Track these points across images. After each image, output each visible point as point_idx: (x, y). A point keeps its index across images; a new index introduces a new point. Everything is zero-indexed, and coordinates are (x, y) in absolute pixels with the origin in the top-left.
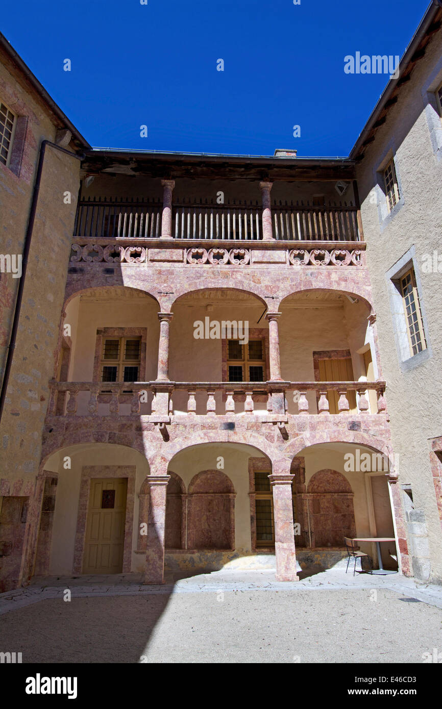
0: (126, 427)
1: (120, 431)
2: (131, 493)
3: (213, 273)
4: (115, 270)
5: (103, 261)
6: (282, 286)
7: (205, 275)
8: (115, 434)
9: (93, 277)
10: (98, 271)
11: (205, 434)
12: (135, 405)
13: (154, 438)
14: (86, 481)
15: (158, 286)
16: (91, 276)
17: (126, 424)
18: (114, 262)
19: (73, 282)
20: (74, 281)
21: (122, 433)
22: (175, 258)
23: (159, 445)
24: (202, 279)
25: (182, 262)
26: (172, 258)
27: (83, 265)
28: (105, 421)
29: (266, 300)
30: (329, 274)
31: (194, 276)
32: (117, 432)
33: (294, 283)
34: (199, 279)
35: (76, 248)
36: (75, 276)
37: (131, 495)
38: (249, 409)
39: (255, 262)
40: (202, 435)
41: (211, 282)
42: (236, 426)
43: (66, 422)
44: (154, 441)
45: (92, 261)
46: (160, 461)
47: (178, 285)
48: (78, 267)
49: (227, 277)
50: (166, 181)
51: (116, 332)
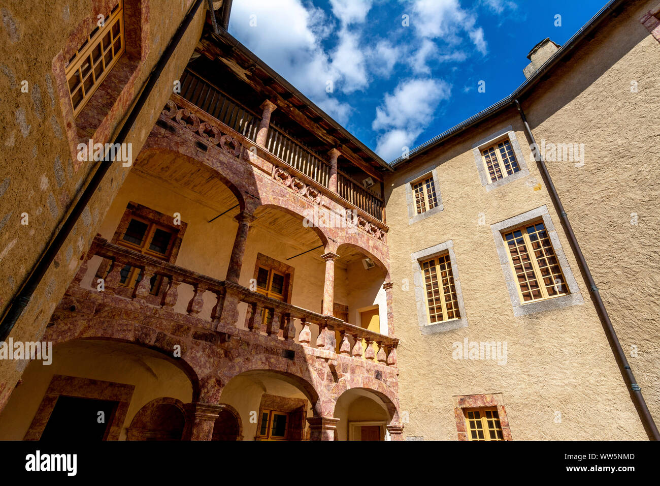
0: (182, 330)
1: (173, 334)
2: (118, 425)
3: (294, 198)
4: (208, 148)
5: (197, 133)
6: (340, 234)
7: (287, 196)
8: (165, 335)
9: (183, 142)
10: (191, 141)
11: (267, 359)
12: (198, 305)
13: (213, 352)
14: (50, 400)
15: (247, 186)
16: (182, 140)
17: (182, 326)
18: (208, 140)
19: (159, 136)
20: (160, 134)
21: (175, 337)
22: (265, 168)
23: (216, 363)
24: (285, 199)
25: (270, 175)
26: (263, 167)
27: (175, 124)
28: (157, 316)
29: (329, 240)
31: (279, 193)
32: (169, 334)
33: (347, 235)
34: (282, 197)
35: (171, 104)
36: (163, 131)
37: (117, 428)
39: (323, 205)
40: (264, 359)
41: (291, 205)
42: (295, 355)
43: (100, 301)
44: (211, 355)
45: (186, 127)
46: (213, 384)
47: (264, 194)
48: (169, 124)
49: (304, 207)
50: (270, 102)
51: (151, 214)
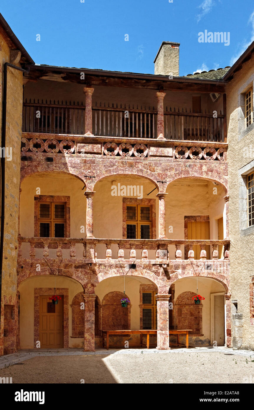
0: (68, 266)
3: (122, 163)
4: (54, 159)
5: (45, 151)
6: (169, 173)
7: (116, 164)
9: (39, 164)
10: (42, 160)
11: (118, 271)
12: (73, 253)
13: (86, 273)
14: (37, 297)
15: (85, 172)
16: (38, 163)
17: (68, 264)
18: (52, 152)
19: (25, 168)
20: (26, 166)
21: (66, 269)
22: (95, 151)
23: (89, 277)
24: (115, 167)
25: (100, 154)
26: (93, 150)
27: (31, 154)
29: (158, 184)
30: (201, 166)
31: (109, 165)
32: (63, 269)
33: (177, 172)
34: (112, 167)
35: (25, 141)
36: (26, 163)
37: (66, 305)
38: (145, 256)
40: (116, 271)
41: (121, 170)
42: (137, 266)
43: (31, 262)
44: (86, 274)
45: (37, 152)
46: (90, 286)
47: (98, 171)
48: (27, 156)
49: (132, 166)
50: (87, 88)
51: (48, 198)
